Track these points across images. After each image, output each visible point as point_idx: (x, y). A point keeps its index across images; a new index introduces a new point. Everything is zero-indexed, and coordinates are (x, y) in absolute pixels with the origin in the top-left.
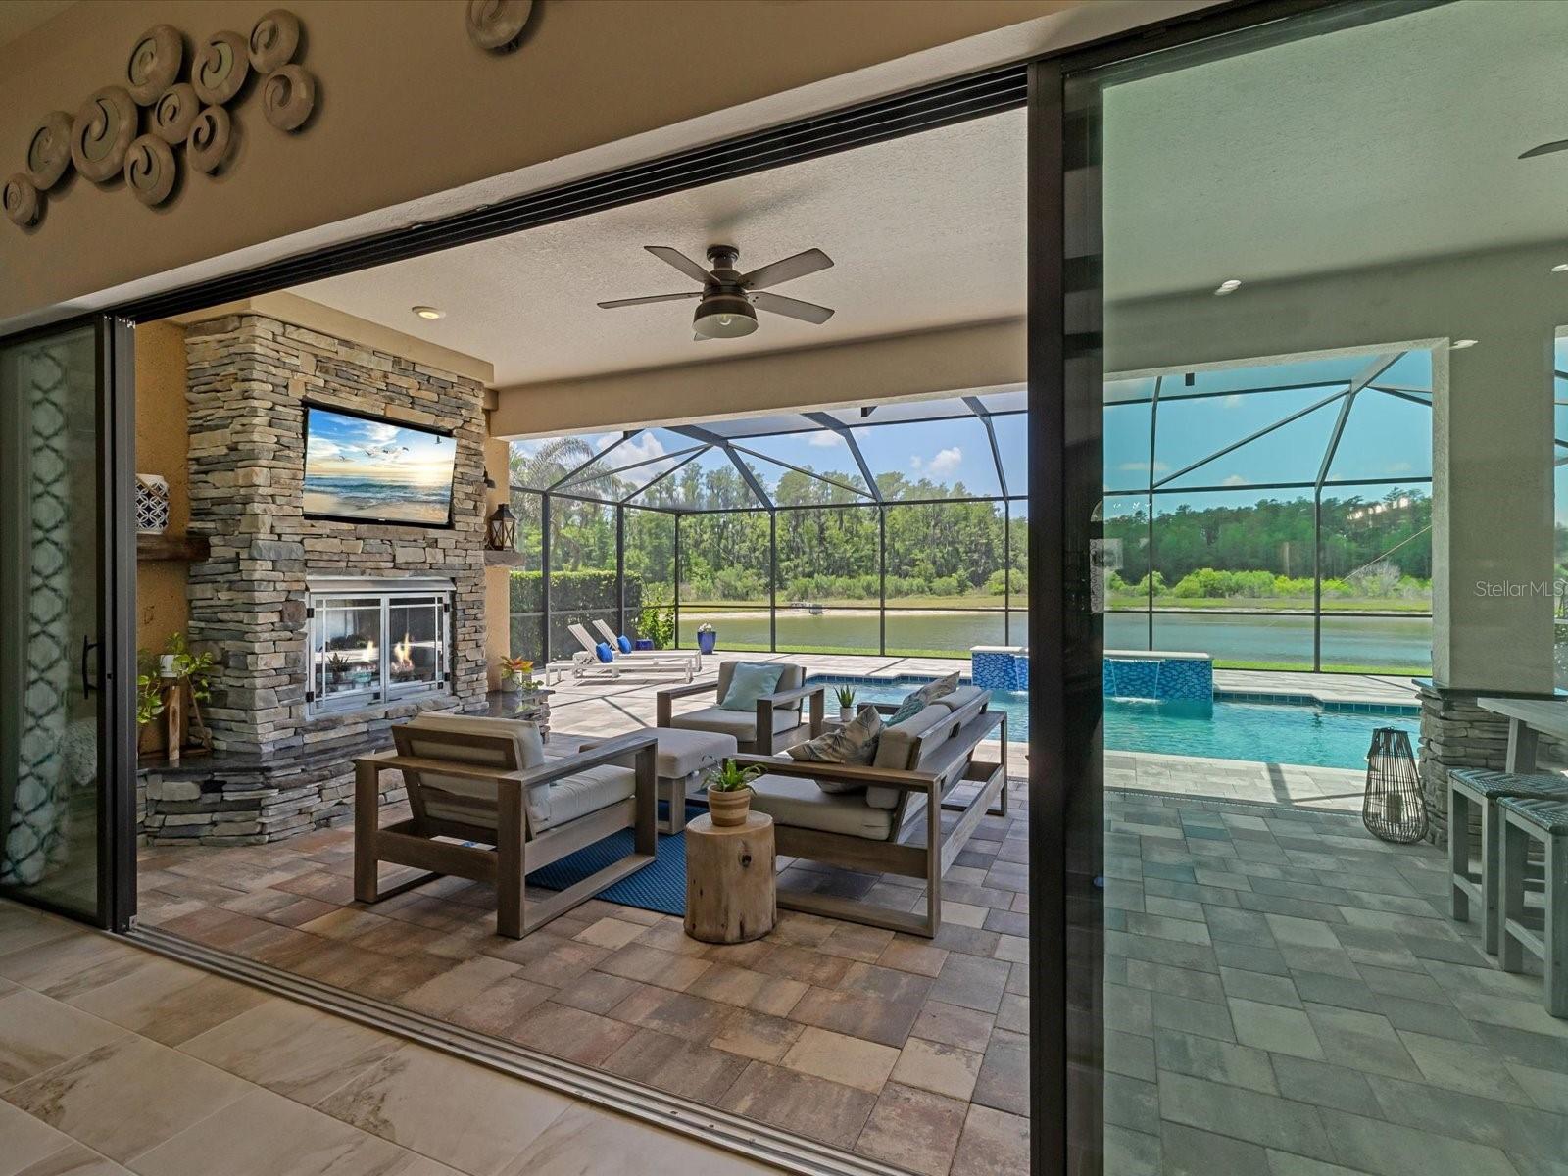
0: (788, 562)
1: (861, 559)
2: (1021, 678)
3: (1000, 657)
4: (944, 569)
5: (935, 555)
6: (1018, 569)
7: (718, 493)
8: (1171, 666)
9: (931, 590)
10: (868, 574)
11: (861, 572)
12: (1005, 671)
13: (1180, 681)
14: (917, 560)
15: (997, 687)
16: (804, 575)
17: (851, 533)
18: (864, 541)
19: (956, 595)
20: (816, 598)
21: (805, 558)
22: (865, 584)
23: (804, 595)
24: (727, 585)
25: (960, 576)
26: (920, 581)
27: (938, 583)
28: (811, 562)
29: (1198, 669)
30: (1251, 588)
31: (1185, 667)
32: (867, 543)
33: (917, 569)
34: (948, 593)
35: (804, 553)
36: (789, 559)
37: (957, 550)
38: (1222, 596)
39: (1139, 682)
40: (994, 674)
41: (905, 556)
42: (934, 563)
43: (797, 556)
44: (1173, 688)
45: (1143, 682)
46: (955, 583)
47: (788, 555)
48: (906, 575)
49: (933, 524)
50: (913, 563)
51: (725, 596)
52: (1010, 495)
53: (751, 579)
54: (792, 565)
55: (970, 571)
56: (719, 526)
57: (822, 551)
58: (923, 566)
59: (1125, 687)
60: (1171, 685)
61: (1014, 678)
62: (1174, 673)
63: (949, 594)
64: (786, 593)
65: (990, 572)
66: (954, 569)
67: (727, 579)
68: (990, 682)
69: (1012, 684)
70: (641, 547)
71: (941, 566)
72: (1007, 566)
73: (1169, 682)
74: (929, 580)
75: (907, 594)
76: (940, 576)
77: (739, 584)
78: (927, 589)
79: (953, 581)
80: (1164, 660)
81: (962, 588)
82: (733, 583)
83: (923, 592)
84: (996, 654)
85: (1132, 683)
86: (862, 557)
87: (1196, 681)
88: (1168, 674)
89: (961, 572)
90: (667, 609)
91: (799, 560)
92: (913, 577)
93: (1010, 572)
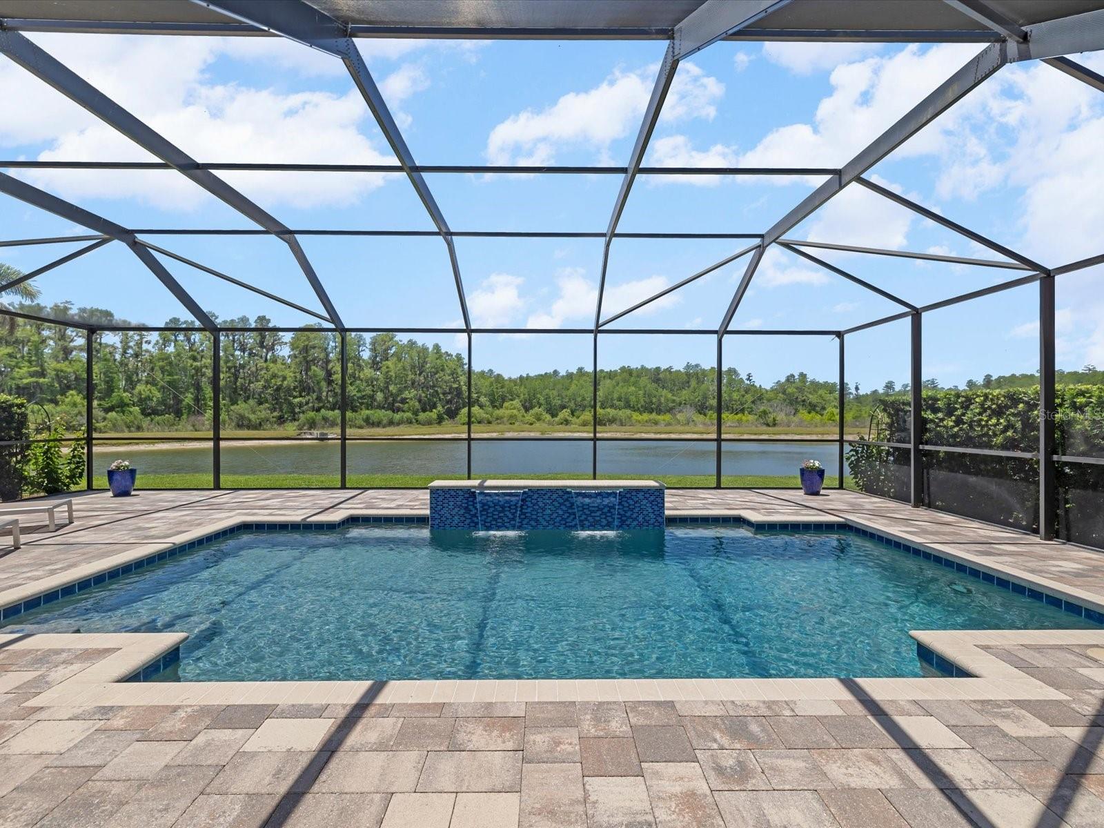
0: (301, 398)
1: (363, 397)
2: (482, 515)
3: (460, 493)
4: (427, 406)
5: (420, 396)
6: (479, 406)
7: (234, 338)
8: (628, 495)
9: (417, 421)
10: (368, 409)
11: (363, 407)
12: (466, 508)
13: (637, 510)
14: (407, 399)
15: (457, 526)
16: (313, 409)
17: (354, 377)
18: (365, 384)
19: (436, 425)
20: (323, 427)
21: (315, 396)
22: (365, 417)
23: (312, 425)
24: (242, 417)
25: (439, 411)
26: (409, 414)
27: (422, 416)
28: (319, 399)
29: (652, 498)
30: (621, 420)
31: (640, 495)
32: (368, 386)
33: (406, 405)
34: (429, 423)
35: (314, 392)
36: (301, 396)
37: (437, 391)
38: (605, 425)
39: (598, 514)
40: (454, 512)
41: (398, 396)
42: (420, 401)
43: (308, 394)
44: (630, 517)
45: (603, 513)
46: (435, 416)
47: (300, 393)
48: (399, 410)
49: (418, 372)
50: (404, 401)
51: (240, 426)
52: (473, 327)
53: (263, 412)
54: (304, 401)
55: (446, 407)
56: (235, 367)
57: (331, 391)
58: (411, 403)
59: (586, 519)
60: (627, 515)
61: (475, 515)
62: (631, 502)
63: (431, 424)
64: (296, 423)
65: (460, 408)
66: (434, 406)
67: (241, 411)
68: (448, 522)
69: (473, 522)
70: (153, 382)
71: (425, 404)
72: (470, 404)
73: (626, 512)
74: (416, 413)
75: (398, 424)
76: (424, 410)
77: (252, 417)
78: (414, 420)
79: (433, 415)
80: (622, 490)
81: (440, 420)
82: (247, 415)
83: (411, 423)
84: (457, 490)
85: (593, 514)
86: (364, 396)
87: (650, 510)
88: (626, 505)
89: (440, 408)
90: (73, 443)
91: (309, 397)
92: (403, 411)
93: (472, 409)
